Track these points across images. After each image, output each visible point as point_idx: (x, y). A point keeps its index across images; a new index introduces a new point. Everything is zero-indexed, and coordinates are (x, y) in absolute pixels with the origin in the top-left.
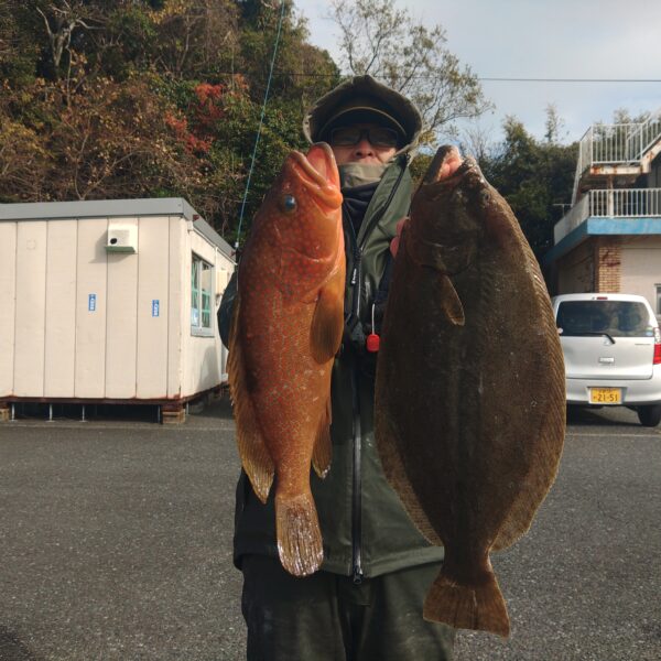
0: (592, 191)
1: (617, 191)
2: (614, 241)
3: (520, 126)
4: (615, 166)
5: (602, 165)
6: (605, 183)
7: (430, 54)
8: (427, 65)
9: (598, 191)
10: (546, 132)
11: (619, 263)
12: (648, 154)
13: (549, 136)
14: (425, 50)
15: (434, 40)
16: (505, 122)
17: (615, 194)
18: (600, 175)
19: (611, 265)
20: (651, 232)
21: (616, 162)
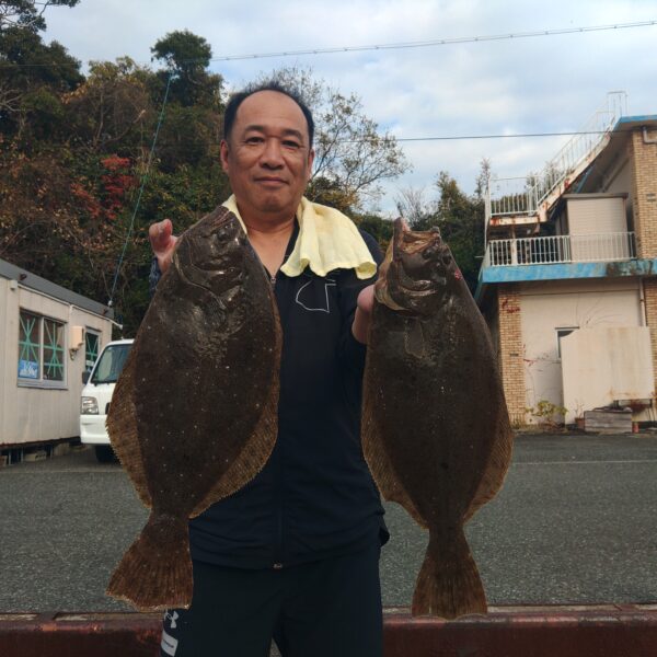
0: (492, 242)
1: (521, 240)
2: (514, 288)
3: (453, 183)
4: (512, 217)
5: (501, 217)
6: (506, 233)
7: (349, 119)
8: (350, 130)
9: (497, 241)
10: (476, 187)
11: (518, 309)
12: (544, 204)
13: (479, 191)
14: (345, 116)
15: (351, 106)
16: (438, 179)
17: (518, 243)
18: (500, 226)
19: (511, 311)
20: (544, 277)
21: (514, 212)
